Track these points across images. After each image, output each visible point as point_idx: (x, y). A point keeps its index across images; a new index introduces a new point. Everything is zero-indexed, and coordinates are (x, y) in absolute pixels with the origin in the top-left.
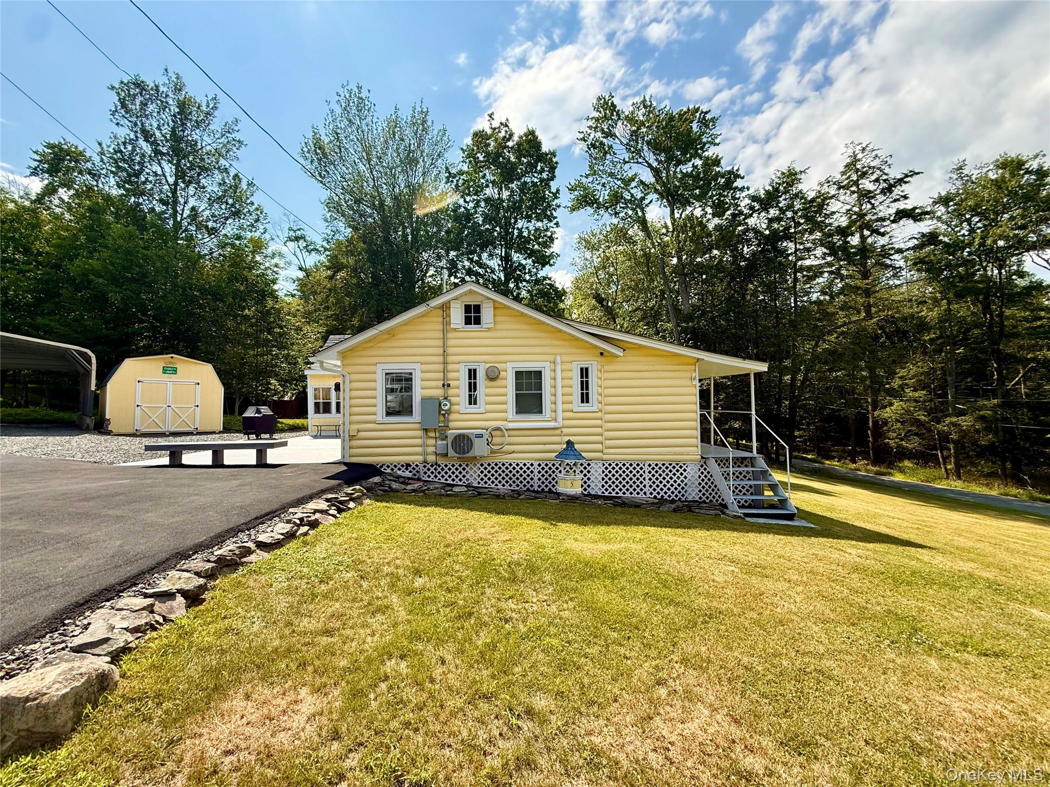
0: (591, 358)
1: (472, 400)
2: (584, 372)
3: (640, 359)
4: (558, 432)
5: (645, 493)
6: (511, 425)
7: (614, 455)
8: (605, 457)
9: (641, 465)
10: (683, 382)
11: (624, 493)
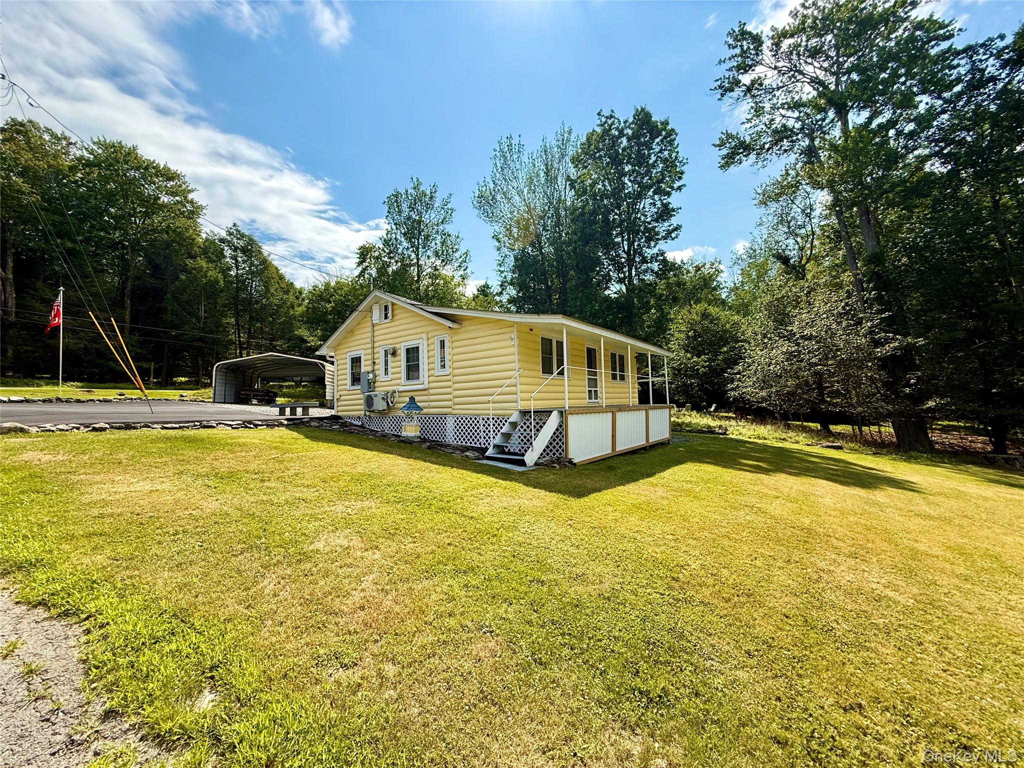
0: (444, 332)
1: (386, 373)
2: (442, 343)
3: (478, 327)
4: (426, 392)
5: (480, 444)
6: (402, 388)
7: (461, 410)
8: (454, 412)
9: (478, 419)
10: (507, 343)
11: (466, 443)
